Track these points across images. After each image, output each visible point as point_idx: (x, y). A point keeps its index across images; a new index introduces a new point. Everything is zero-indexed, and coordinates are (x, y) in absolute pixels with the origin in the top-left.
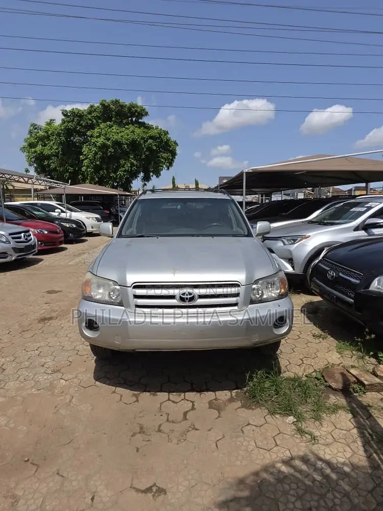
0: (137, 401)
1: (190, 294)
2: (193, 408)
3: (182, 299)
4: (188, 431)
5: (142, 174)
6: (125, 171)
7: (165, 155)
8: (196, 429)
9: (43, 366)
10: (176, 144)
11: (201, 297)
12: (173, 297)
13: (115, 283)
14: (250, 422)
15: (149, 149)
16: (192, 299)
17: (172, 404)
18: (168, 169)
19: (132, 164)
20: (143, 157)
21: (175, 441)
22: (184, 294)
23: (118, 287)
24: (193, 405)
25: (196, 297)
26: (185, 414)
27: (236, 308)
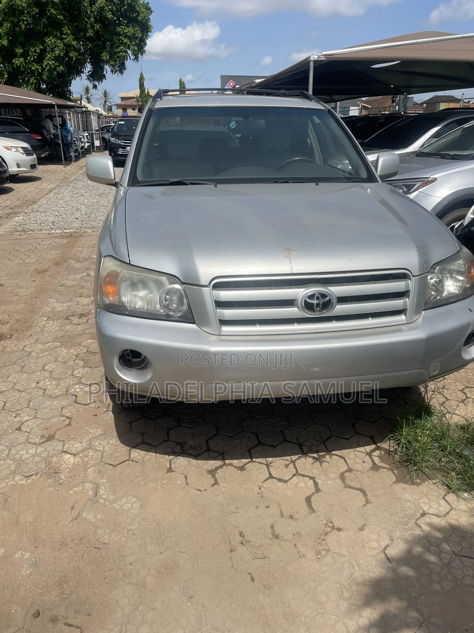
0: (216, 483)
1: (323, 296)
2: (318, 490)
3: (308, 306)
4: (326, 534)
5: (89, 67)
6: (57, 59)
7: (130, 30)
8: (339, 530)
9: (19, 429)
10: (148, 9)
11: (343, 300)
12: (289, 303)
13: (173, 278)
14: (426, 509)
15: (101, 18)
16: (327, 305)
17: (279, 484)
18: (136, 58)
19: (68, 47)
20: (90, 33)
21: (310, 555)
22: (311, 297)
23: (177, 286)
24: (316, 484)
25: (334, 301)
26: (308, 500)
27: (403, 317)
